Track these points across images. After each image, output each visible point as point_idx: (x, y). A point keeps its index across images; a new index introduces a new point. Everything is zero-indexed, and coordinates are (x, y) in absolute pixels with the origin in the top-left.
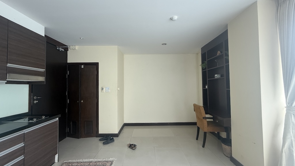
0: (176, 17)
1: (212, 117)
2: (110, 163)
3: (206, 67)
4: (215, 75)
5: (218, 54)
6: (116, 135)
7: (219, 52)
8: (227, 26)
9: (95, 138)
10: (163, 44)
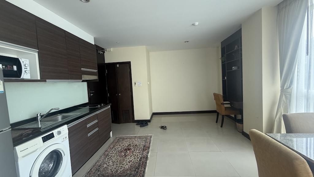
0: (197, 24)
1: (229, 102)
2: (150, 137)
3: (225, 60)
4: (233, 67)
5: (235, 49)
6: (149, 121)
7: (236, 46)
8: (241, 25)
9: (132, 123)
10: (185, 42)
